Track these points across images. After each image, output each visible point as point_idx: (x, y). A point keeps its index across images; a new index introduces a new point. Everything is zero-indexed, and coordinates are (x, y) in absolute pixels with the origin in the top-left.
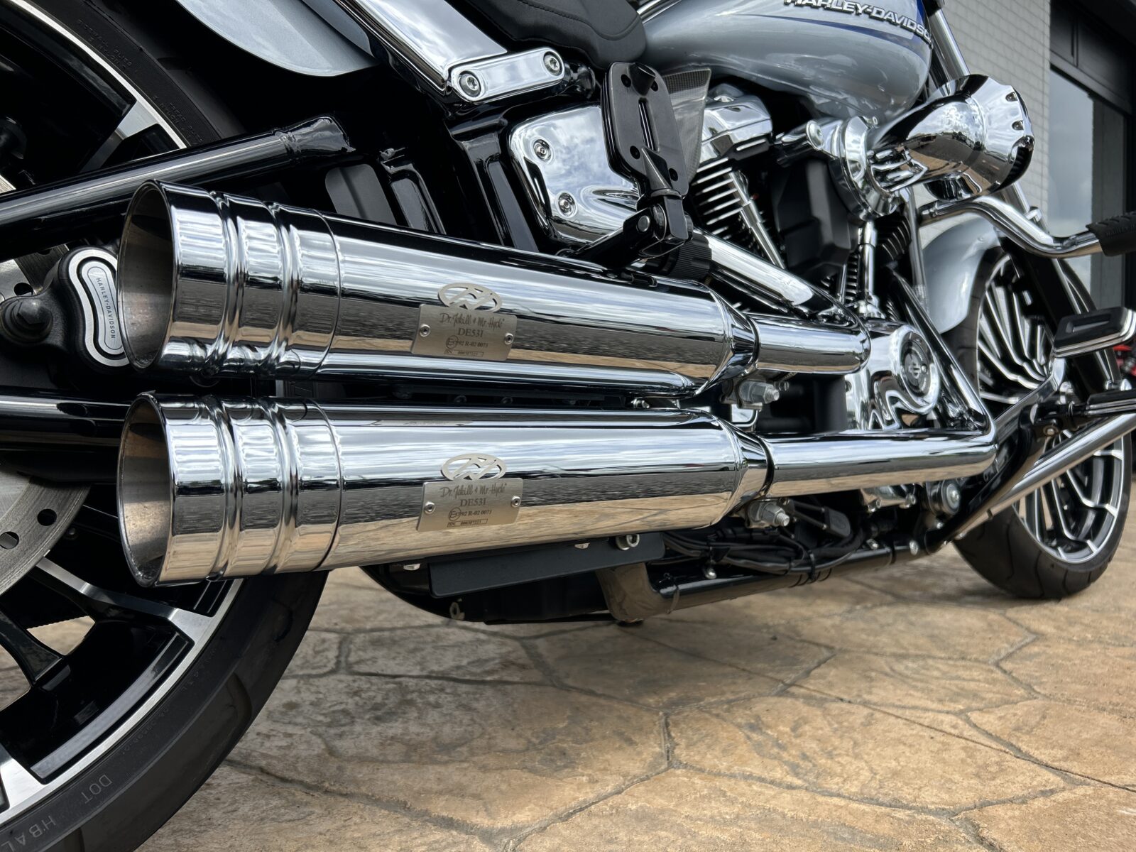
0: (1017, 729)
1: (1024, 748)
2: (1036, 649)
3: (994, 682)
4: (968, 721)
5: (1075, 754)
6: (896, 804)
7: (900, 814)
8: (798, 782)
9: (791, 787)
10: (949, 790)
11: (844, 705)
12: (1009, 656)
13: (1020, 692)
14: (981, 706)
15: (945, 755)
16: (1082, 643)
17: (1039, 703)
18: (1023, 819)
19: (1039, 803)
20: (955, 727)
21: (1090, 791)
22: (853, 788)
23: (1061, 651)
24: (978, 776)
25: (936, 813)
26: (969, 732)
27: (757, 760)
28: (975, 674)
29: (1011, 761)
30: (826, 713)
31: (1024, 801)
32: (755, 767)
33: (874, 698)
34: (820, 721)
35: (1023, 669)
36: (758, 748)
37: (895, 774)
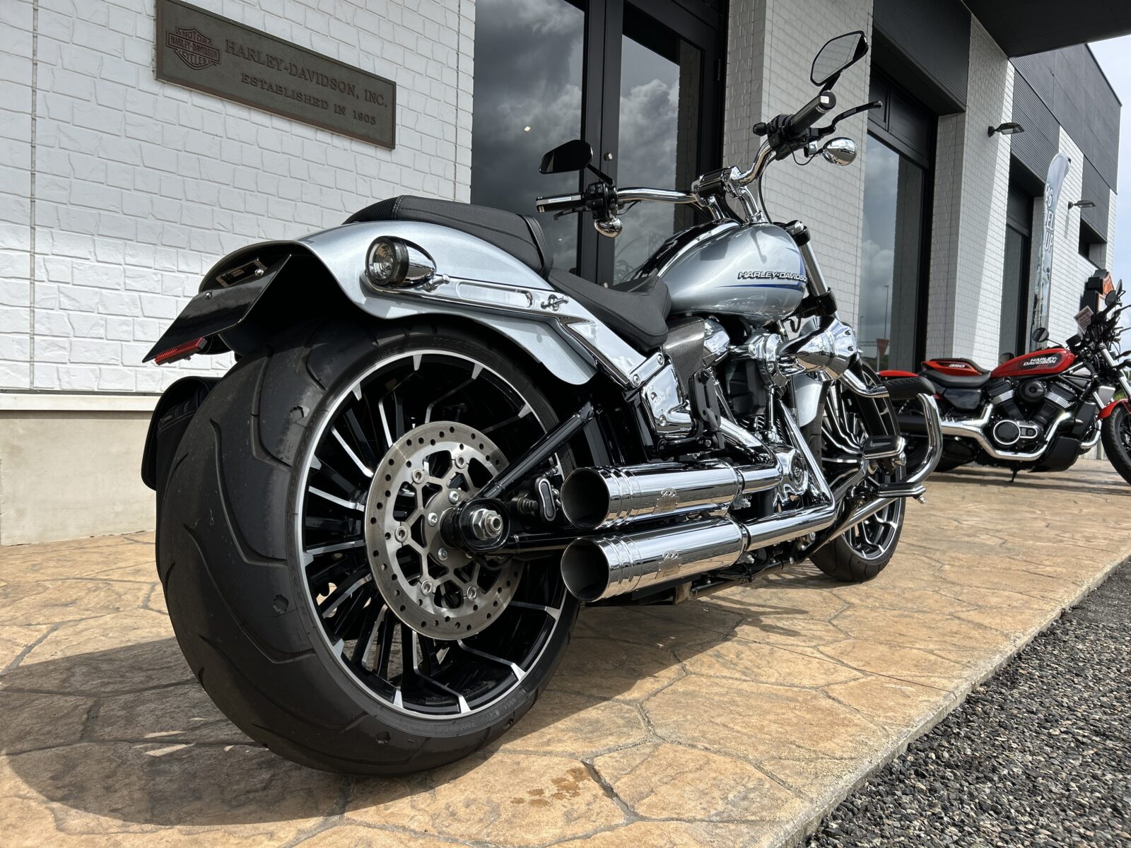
0: (842, 653)
1: (845, 662)
2: (849, 613)
3: (829, 631)
4: (818, 650)
5: (868, 663)
6: (792, 685)
7: (795, 689)
8: (748, 679)
9: (745, 681)
10: (814, 680)
11: (758, 645)
12: (836, 617)
13: (842, 636)
14: (823, 643)
15: (810, 666)
16: (873, 609)
17: (851, 641)
18: (845, 689)
19: (852, 683)
20: (812, 653)
21: (874, 678)
22: (773, 680)
23: (862, 613)
24: (825, 674)
25: (810, 688)
26: (819, 655)
27: (726, 670)
28: (819, 627)
29: (839, 667)
30: (750, 649)
31: (846, 682)
32: (726, 673)
33: (771, 641)
34: (748, 653)
35: (842, 624)
36: (724, 665)
37: (790, 674)
